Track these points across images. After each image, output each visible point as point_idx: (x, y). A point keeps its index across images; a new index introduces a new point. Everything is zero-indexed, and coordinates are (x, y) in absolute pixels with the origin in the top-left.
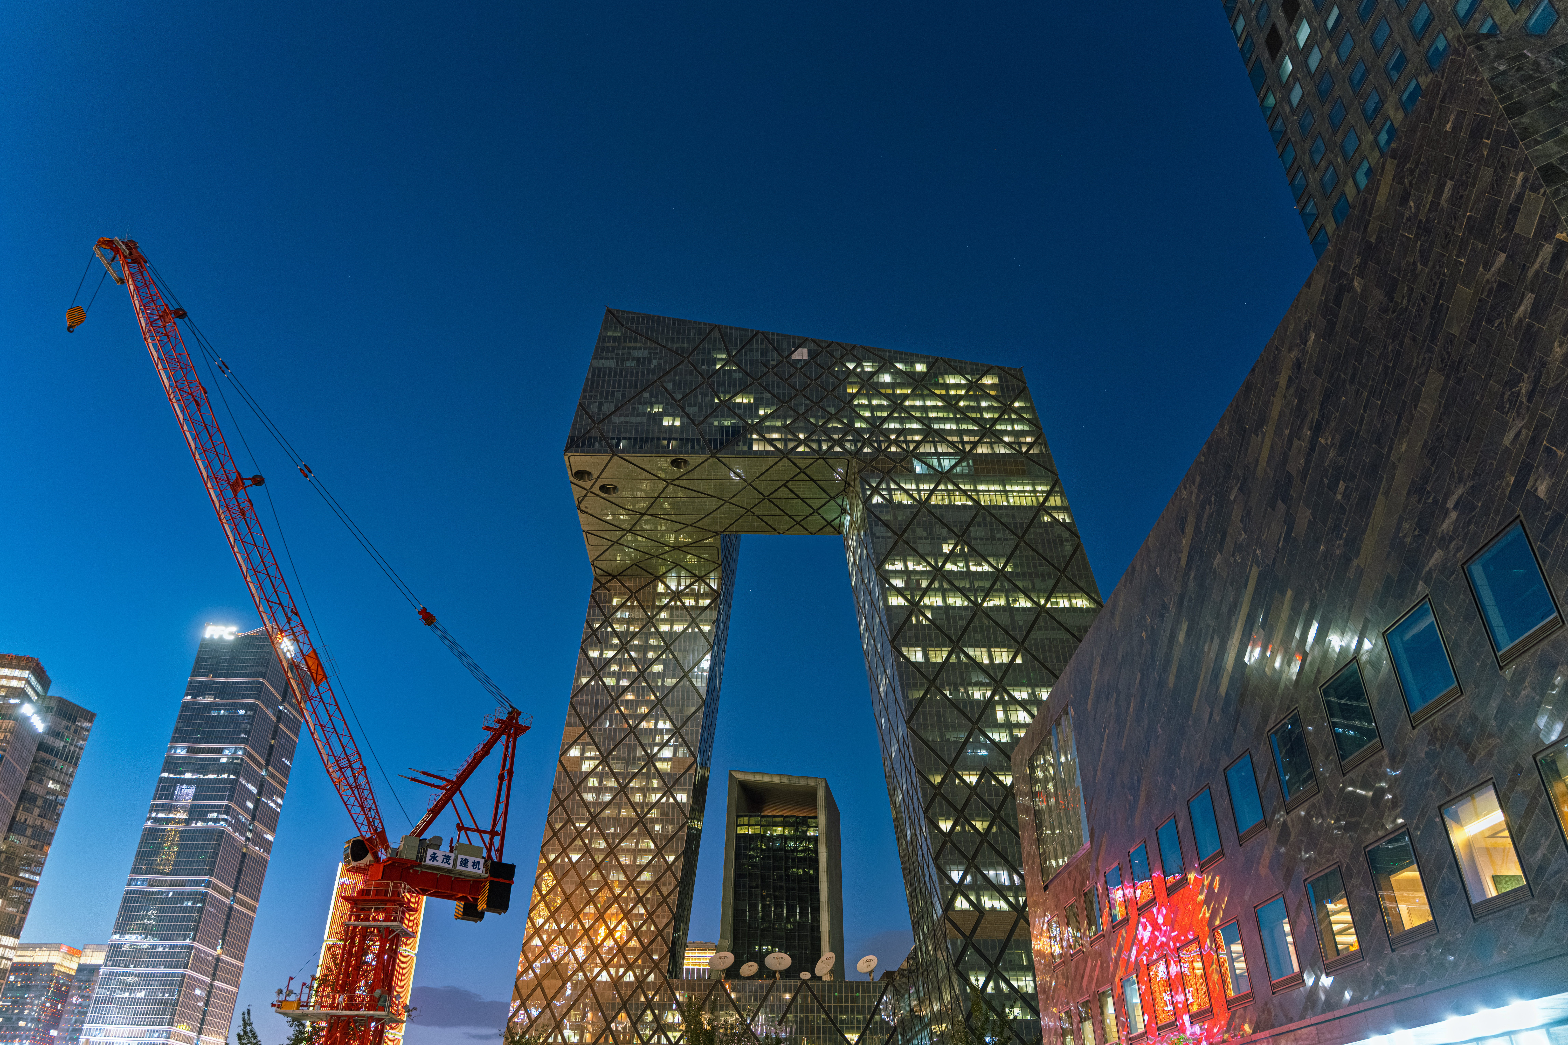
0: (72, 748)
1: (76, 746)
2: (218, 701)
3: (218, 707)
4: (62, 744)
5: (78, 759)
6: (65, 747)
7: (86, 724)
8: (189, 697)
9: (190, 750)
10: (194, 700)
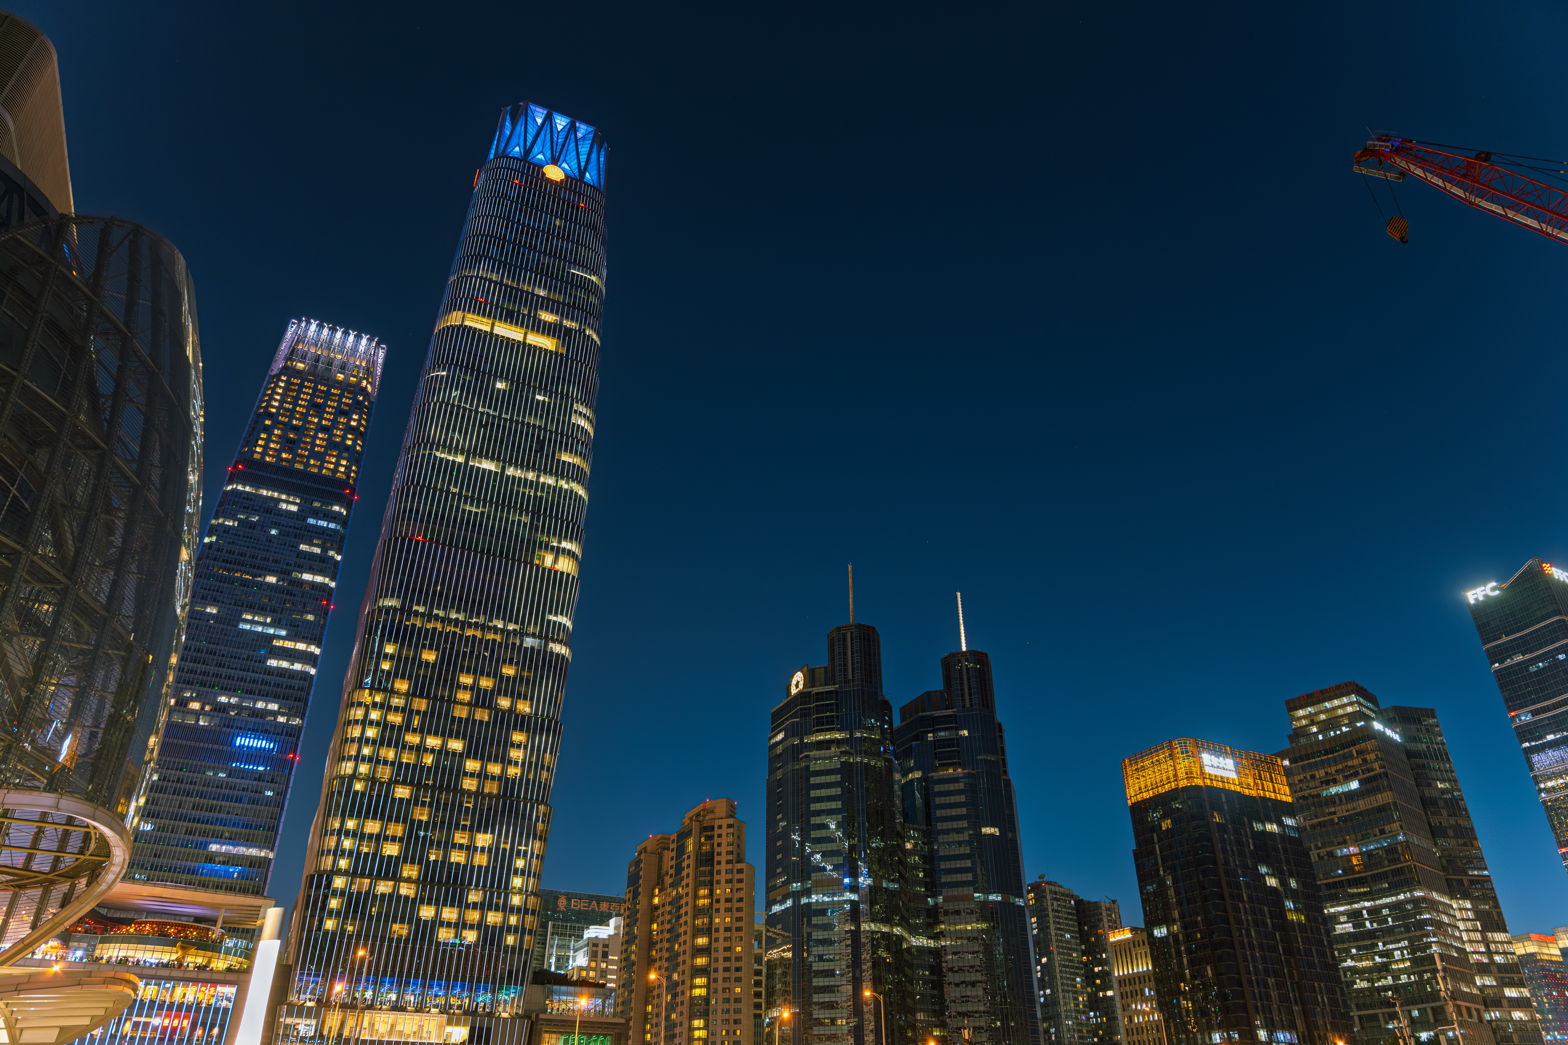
0: (1435, 746)
1: (1437, 744)
2: (1527, 656)
3: (1533, 661)
4: (1424, 746)
5: (1446, 754)
6: (1428, 747)
7: (1431, 721)
8: (1497, 665)
9: (1534, 713)
10: (1503, 666)
